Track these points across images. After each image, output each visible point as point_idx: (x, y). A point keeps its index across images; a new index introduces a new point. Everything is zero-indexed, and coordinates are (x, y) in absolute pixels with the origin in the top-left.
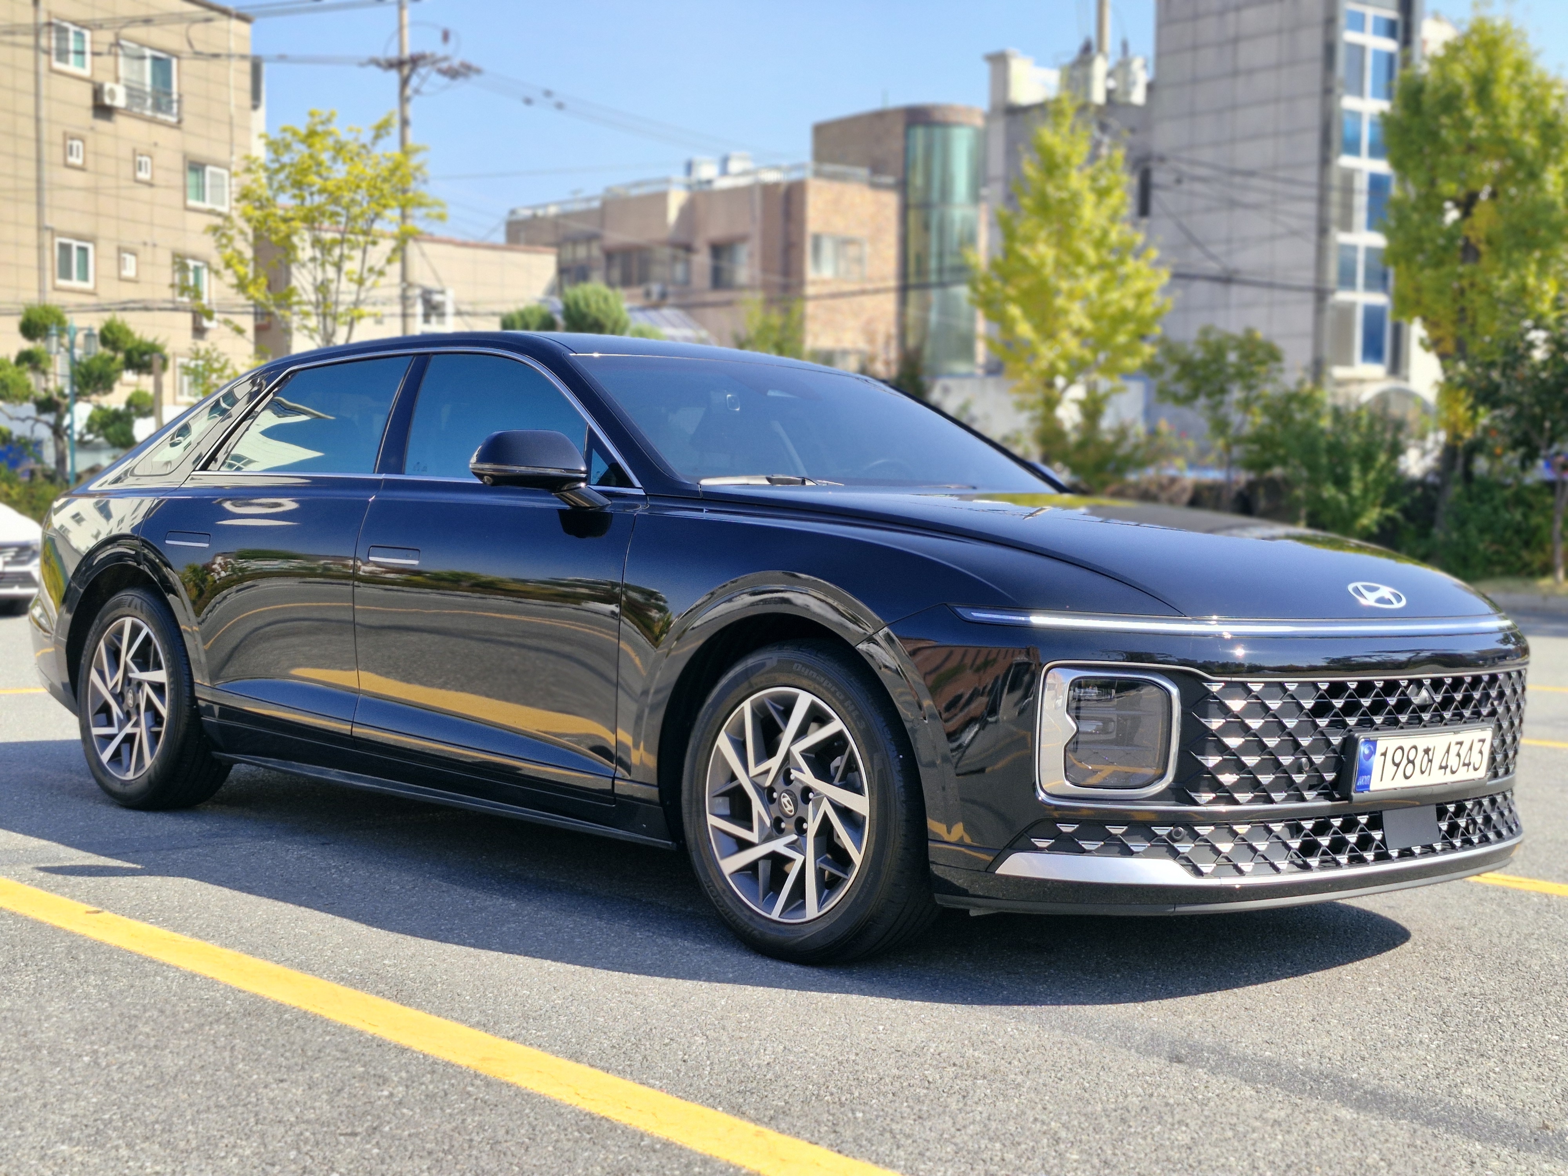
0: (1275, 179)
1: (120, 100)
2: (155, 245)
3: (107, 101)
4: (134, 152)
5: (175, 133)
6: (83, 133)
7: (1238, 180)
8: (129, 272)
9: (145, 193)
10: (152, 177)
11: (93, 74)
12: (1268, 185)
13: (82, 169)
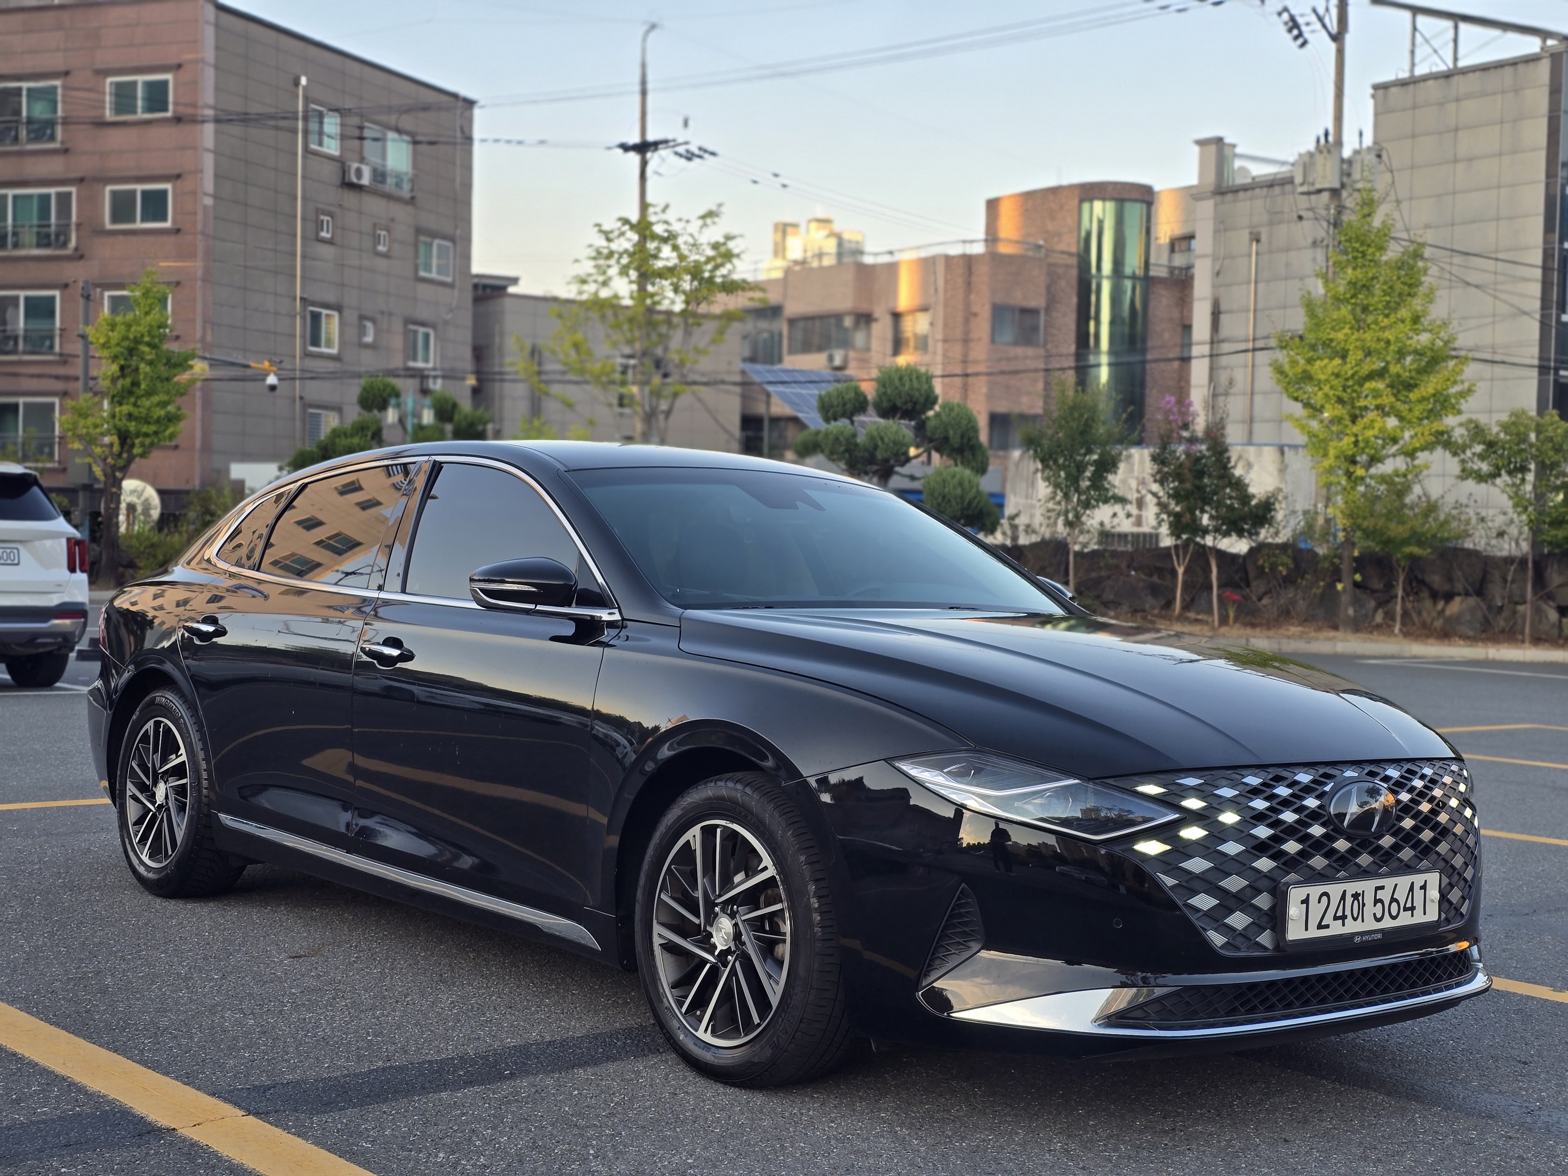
0: (1497, 259)
1: (366, 181)
2: (390, 314)
3: (354, 180)
4: (375, 225)
5: (410, 209)
6: (332, 209)
7: (1458, 259)
8: (369, 339)
9: (381, 263)
10: (389, 250)
11: (341, 156)
12: (1490, 264)
13: (330, 242)
